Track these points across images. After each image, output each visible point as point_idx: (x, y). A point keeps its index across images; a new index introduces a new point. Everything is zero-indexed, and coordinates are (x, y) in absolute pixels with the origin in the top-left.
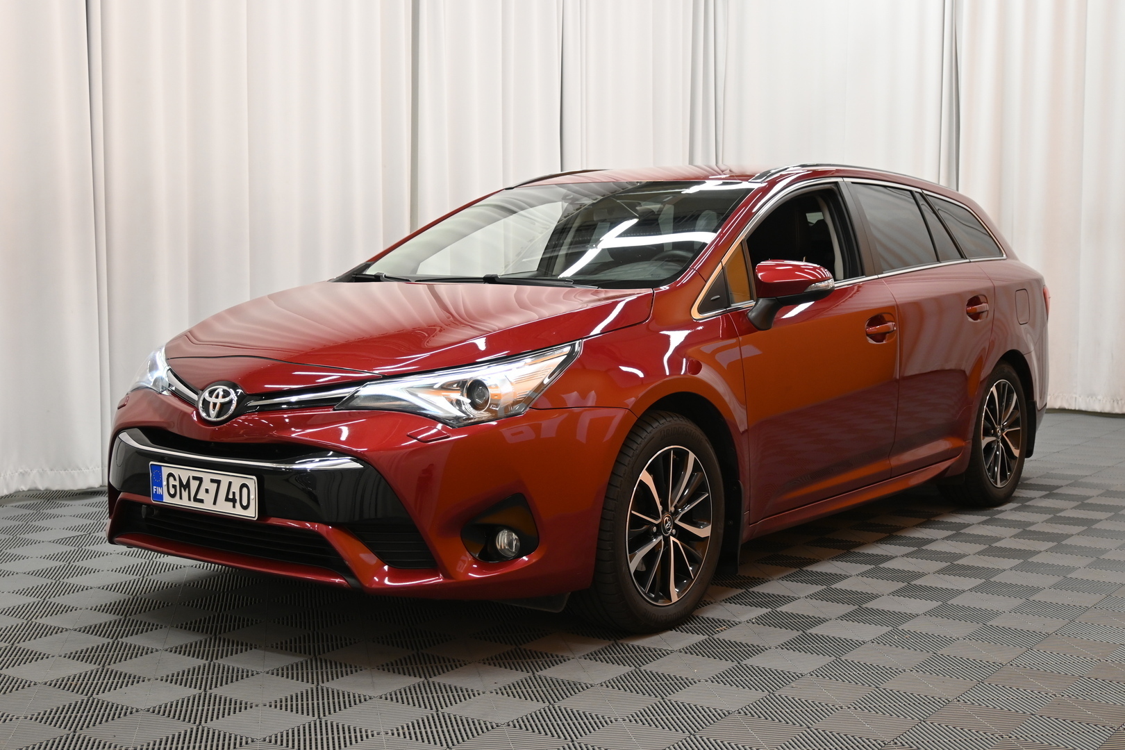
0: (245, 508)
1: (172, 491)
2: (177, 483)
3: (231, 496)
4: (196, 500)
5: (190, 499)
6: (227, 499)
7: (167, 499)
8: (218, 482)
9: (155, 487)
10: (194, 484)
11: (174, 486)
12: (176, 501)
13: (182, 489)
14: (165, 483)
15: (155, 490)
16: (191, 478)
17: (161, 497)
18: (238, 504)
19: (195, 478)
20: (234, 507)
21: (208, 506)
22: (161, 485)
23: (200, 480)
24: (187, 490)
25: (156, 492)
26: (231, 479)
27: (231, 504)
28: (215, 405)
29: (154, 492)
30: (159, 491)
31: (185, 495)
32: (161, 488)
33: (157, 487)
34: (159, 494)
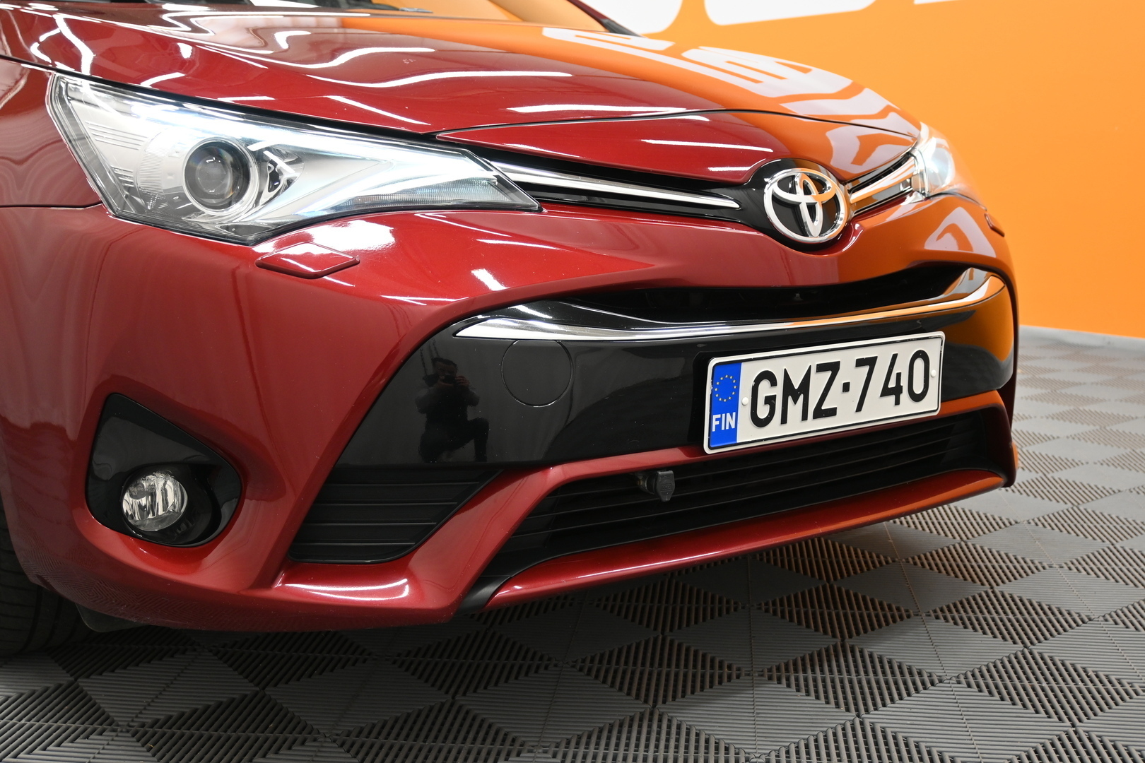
0: (917, 398)
1: (763, 412)
2: (778, 391)
3: (892, 384)
4: (820, 413)
5: (805, 417)
6: (886, 392)
7: (748, 434)
8: (871, 362)
9: (715, 417)
10: (818, 382)
11: (770, 400)
12: (775, 431)
13: (790, 399)
14: (745, 399)
15: (715, 423)
16: (814, 370)
17: (733, 433)
18: (905, 396)
19: (821, 368)
20: (897, 402)
21: (847, 417)
22: (733, 407)
23: (834, 368)
24: (801, 398)
25: (718, 427)
26: (893, 350)
27: (892, 398)
28: (811, 208)
29: (714, 430)
30: (729, 420)
31: (795, 409)
32: (734, 414)
33: (724, 415)
34: (727, 428)
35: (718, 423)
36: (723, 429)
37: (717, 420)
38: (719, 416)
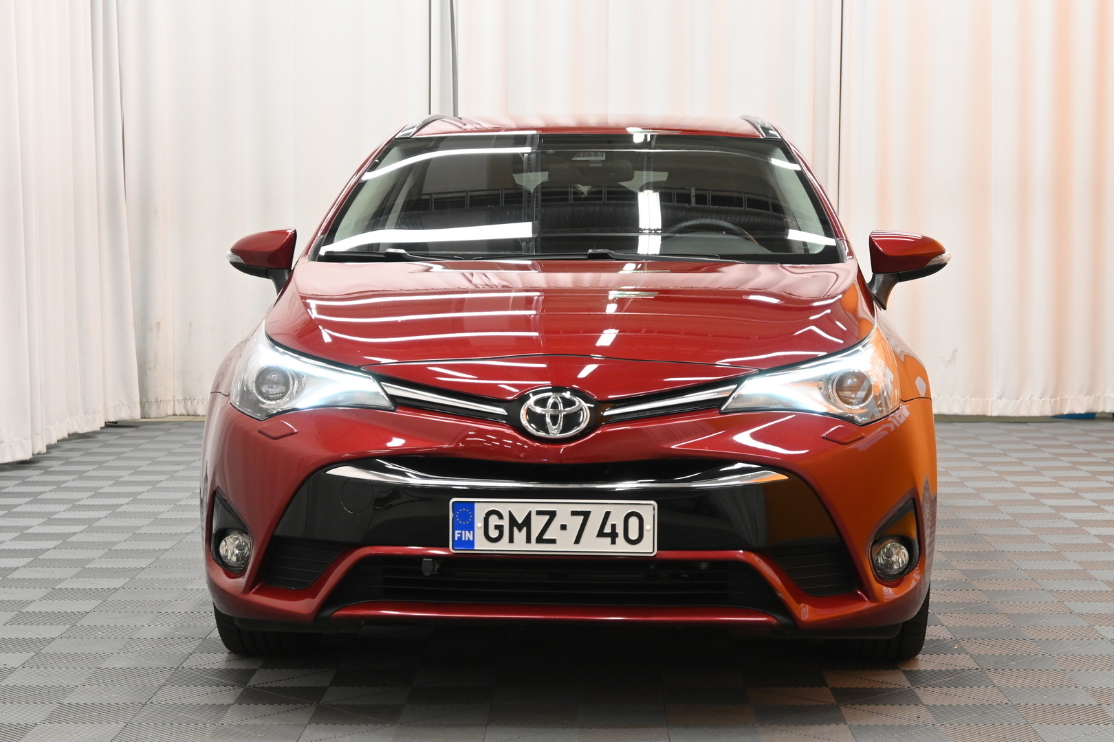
0: (633, 541)
1: (494, 534)
2: (505, 523)
3: (608, 530)
4: (541, 541)
5: (528, 542)
6: (601, 534)
7: (482, 545)
8: (586, 515)
9: (457, 532)
10: (538, 523)
11: (499, 528)
12: (503, 546)
13: (516, 528)
14: (479, 524)
15: (457, 536)
16: (534, 513)
17: (471, 543)
18: (620, 539)
19: (539, 513)
20: (613, 543)
21: (564, 546)
22: (471, 527)
23: (551, 514)
24: (525, 530)
25: (460, 538)
26: (609, 508)
27: (608, 539)
28: (554, 417)
29: (456, 539)
30: (467, 535)
31: (520, 536)
32: (472, 532)
33: (463, 532)
34: (467, 539)
35: (459, 535)
36: (463, 539)
37: (458, 533)
38: (460, 532)
